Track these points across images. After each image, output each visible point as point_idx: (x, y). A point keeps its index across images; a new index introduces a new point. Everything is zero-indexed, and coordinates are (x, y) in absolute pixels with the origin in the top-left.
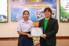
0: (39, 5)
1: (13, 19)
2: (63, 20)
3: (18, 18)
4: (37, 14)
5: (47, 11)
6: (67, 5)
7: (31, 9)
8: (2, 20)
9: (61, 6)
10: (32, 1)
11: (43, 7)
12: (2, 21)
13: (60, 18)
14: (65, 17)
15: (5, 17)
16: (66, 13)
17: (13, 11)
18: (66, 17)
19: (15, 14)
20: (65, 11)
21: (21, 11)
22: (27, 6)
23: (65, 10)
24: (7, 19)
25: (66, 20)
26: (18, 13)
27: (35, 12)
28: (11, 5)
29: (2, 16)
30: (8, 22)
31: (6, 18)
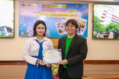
0: (62, 13)
1: (22, 33)
2: (98, 37)
3: (30, 31)
4: (58, 27)
5: (70, 24)
6: (103, 14)
7: (49, 18)
8: (5, 34)
9: (94, 15)
11: (67, 16)
13: (93, 33)
14: (100, 32)
15: (9, 30)
16: (101, 25)
17: (22, 21)
18: (102, 32)
19: (25, 25)
20: (101, 23)
22: (44, 13)
23: (100, 21)
25: (102, 36)
26: (30, 24)
27: (56, 24)
28: (20, 12)
29: (5, 29)
30: (14, 37)
31: (12, 32)
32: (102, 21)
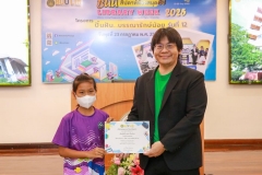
0: (148, 20)
1: (50, 73)
2: (242, 78)
3: (70, 68)
5: (165, 41)
6: (256, 18)
7: (117, 34)
8: (9, 76)
9: (233, 21)
10: (122, 2)
11: (163, 25)
12: (8, 82)
13: (230, 69)
14: (249, 66)
15: (18, 66)
16: (251, 48)
17: (49, 43)
18: (254, 64)
19: (56, 52)
20: (250, 42)
21: (80, 43)
22: (102, 22)
23: (248, 36)
24: (27, 75)
25: (254, 76)
26: (69, 49)
27: (134, 48)
28: (42, 20)
29: (8, 63)
30: (30, 85)
31: (24, 72)
32: (254, 38)
